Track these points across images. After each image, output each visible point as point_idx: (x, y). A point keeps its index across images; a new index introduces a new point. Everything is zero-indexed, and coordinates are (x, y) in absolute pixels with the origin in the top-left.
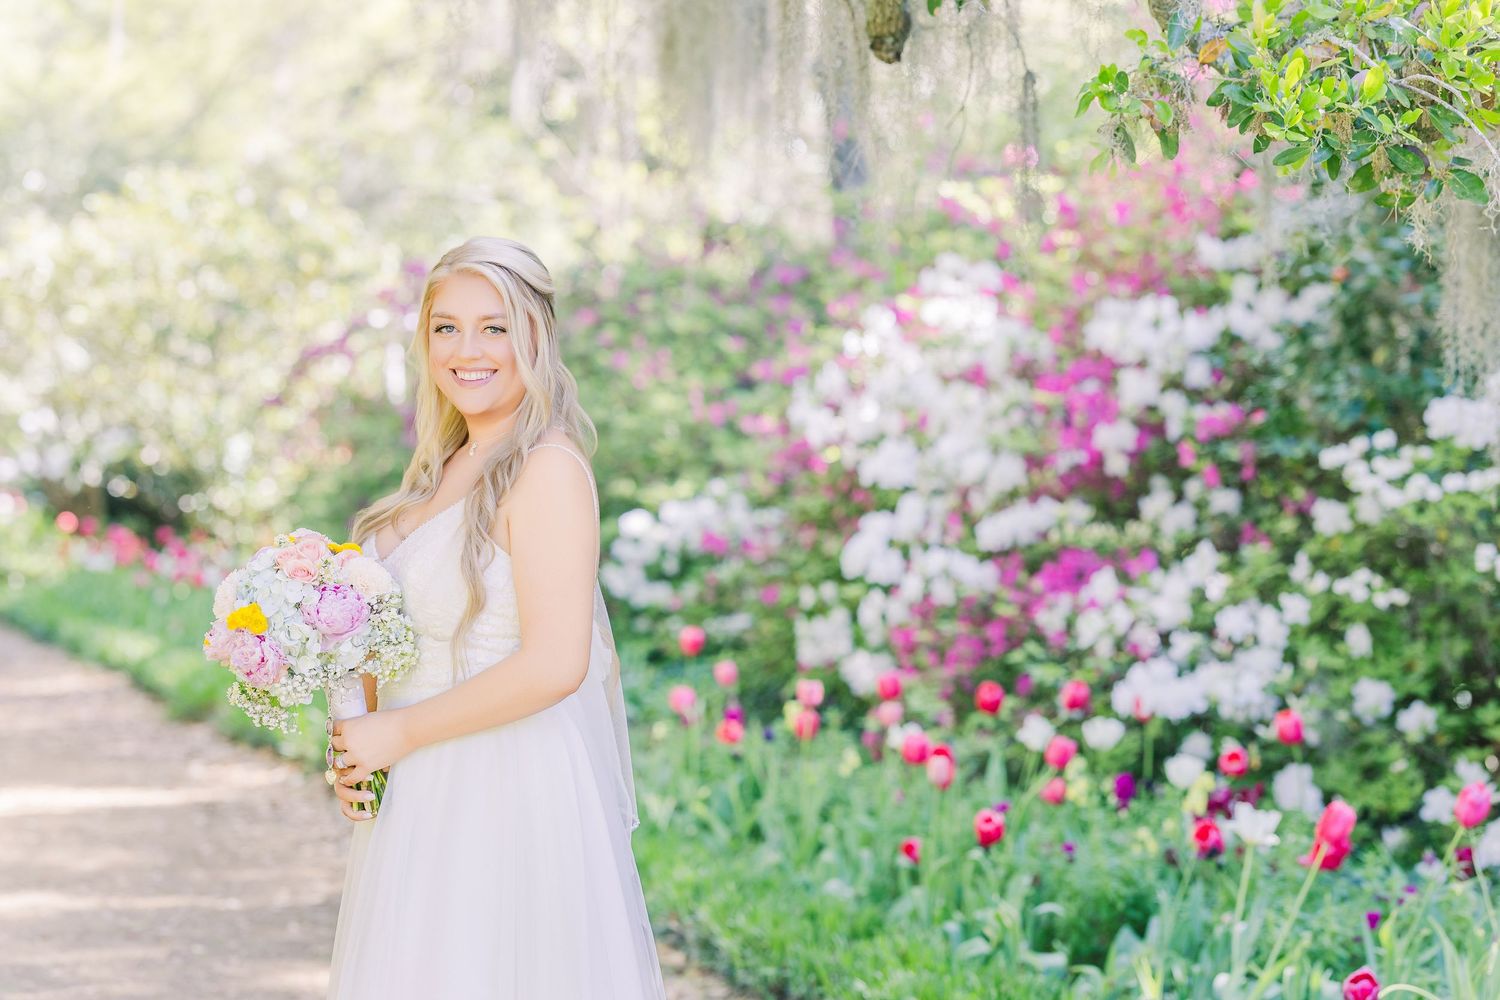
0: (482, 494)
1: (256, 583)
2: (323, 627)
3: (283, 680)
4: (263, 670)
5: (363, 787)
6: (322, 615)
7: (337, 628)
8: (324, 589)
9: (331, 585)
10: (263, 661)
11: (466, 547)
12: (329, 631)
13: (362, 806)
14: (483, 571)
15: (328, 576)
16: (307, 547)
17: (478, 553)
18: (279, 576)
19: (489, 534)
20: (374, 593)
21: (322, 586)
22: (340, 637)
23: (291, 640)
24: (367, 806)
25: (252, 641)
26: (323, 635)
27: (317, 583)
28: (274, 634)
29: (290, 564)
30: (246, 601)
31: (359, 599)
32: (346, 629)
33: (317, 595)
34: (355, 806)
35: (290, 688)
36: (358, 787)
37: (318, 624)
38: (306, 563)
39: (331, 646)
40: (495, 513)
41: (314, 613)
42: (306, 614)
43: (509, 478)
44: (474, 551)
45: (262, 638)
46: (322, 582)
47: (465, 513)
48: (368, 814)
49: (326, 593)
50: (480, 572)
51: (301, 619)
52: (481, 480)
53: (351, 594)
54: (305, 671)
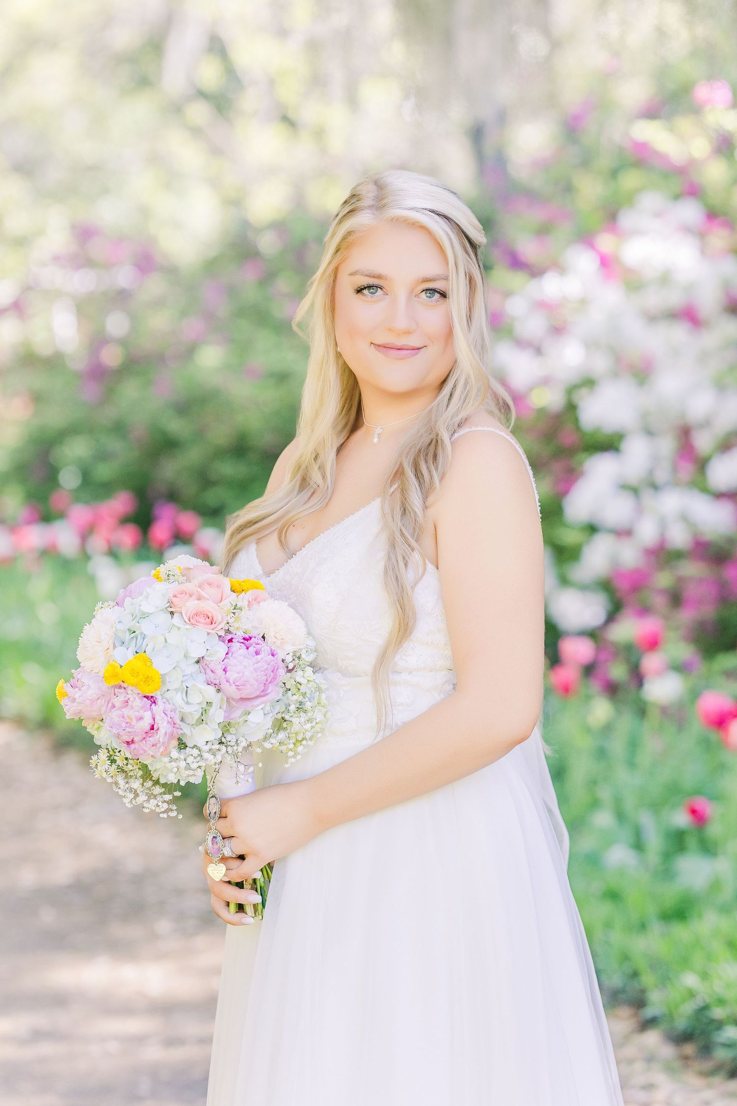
0: (403, 491)
1: (146, 627)
2: (231, 690)
3: (175, 754)
4: (151, 740)
5: (247, 886)
6: (232, 675)
7: (247, 692)
8: (230, 641)
9: (239, 635)
10: (152, 728)
11: (389, 558)
12: (237, 695)
13: (241, 908)
14: (413, 588)
15: (236, 625)
16: (210, 584)
17: (406, 565)
18: (176, 619)
19: (417, 541)
20: (290, 649)
21: (229, 637)
22: (249, 703)
23: (187, 703)
24: (249, 909)
25: (138, 703)
26: (228, 699)
27: (222, 633)
28: (167, 695)
29: (191, 606)
30: (132, 649)
31: (273, 655)
32: (257, 693)
33: (222, 648)
34: (233, 907)
35: (183, 764)
36: (240, 885)
37: (225, 686)
38: (208, 606)
39: (238, 713)
40: (424, 517)
41: (220, 672)
42: (209, 671)
43: (437, 469)
44: (401, 564)
45: (152, 699)
46: (228, 631)
47: (384, 515)
48: (248, 918)
49: (235, 645)
50: (409, 588)
51: (202, 678)
52: (399, 473)
53: (265, 648)
54: (201, 743)
